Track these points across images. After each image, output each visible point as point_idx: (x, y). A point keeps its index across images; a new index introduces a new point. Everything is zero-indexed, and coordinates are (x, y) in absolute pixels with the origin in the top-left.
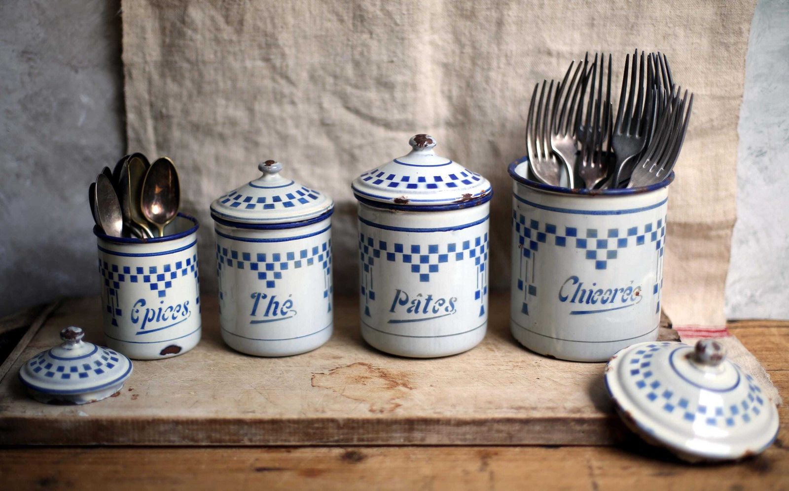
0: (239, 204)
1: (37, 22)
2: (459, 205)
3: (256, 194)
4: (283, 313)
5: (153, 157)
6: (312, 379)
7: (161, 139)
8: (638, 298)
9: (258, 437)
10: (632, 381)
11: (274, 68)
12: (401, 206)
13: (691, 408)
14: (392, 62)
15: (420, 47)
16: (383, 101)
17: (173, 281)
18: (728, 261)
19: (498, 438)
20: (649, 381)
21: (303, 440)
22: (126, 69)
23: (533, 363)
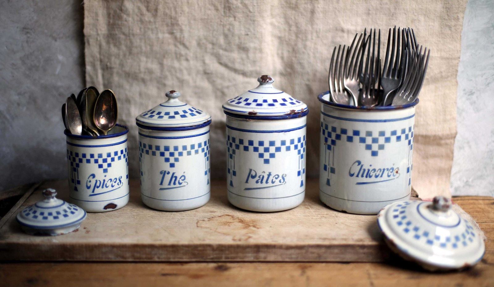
0: (154, 116)
1: (32, 9)
2: (287, 116)
3: (164, 110)
4: (180, 183)
5: (101, 90)
6: (197, 223)
7: (106, 82)
8: (397, 175)
9: (163, 256)
10: (394, 222)
11: (176, 38)
12: (253, 116)
13: (431, 237)
14: (247, 35)
15: (265, 26)
16: (242, 59)
17: (113, 163)
18: (452, 159)
19: (311, 257)
20: (405, 221)
21: (191, 258)
22: (86, 39)
23: (333, 215)
